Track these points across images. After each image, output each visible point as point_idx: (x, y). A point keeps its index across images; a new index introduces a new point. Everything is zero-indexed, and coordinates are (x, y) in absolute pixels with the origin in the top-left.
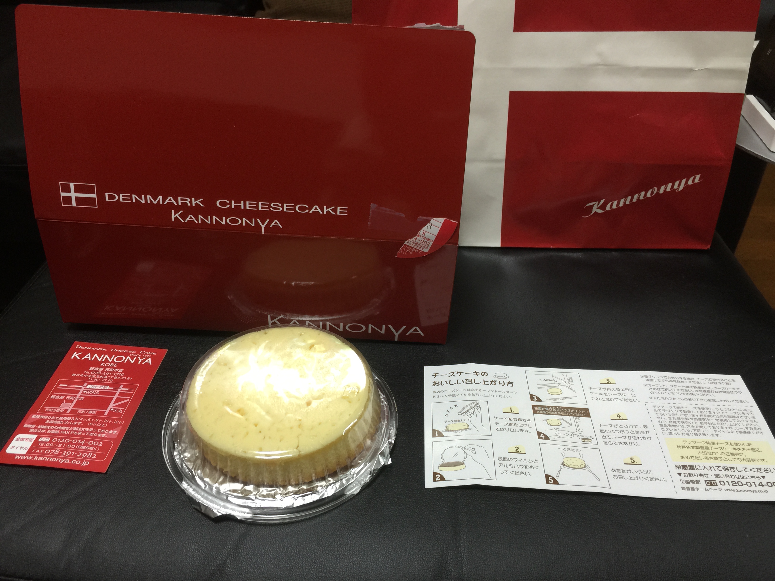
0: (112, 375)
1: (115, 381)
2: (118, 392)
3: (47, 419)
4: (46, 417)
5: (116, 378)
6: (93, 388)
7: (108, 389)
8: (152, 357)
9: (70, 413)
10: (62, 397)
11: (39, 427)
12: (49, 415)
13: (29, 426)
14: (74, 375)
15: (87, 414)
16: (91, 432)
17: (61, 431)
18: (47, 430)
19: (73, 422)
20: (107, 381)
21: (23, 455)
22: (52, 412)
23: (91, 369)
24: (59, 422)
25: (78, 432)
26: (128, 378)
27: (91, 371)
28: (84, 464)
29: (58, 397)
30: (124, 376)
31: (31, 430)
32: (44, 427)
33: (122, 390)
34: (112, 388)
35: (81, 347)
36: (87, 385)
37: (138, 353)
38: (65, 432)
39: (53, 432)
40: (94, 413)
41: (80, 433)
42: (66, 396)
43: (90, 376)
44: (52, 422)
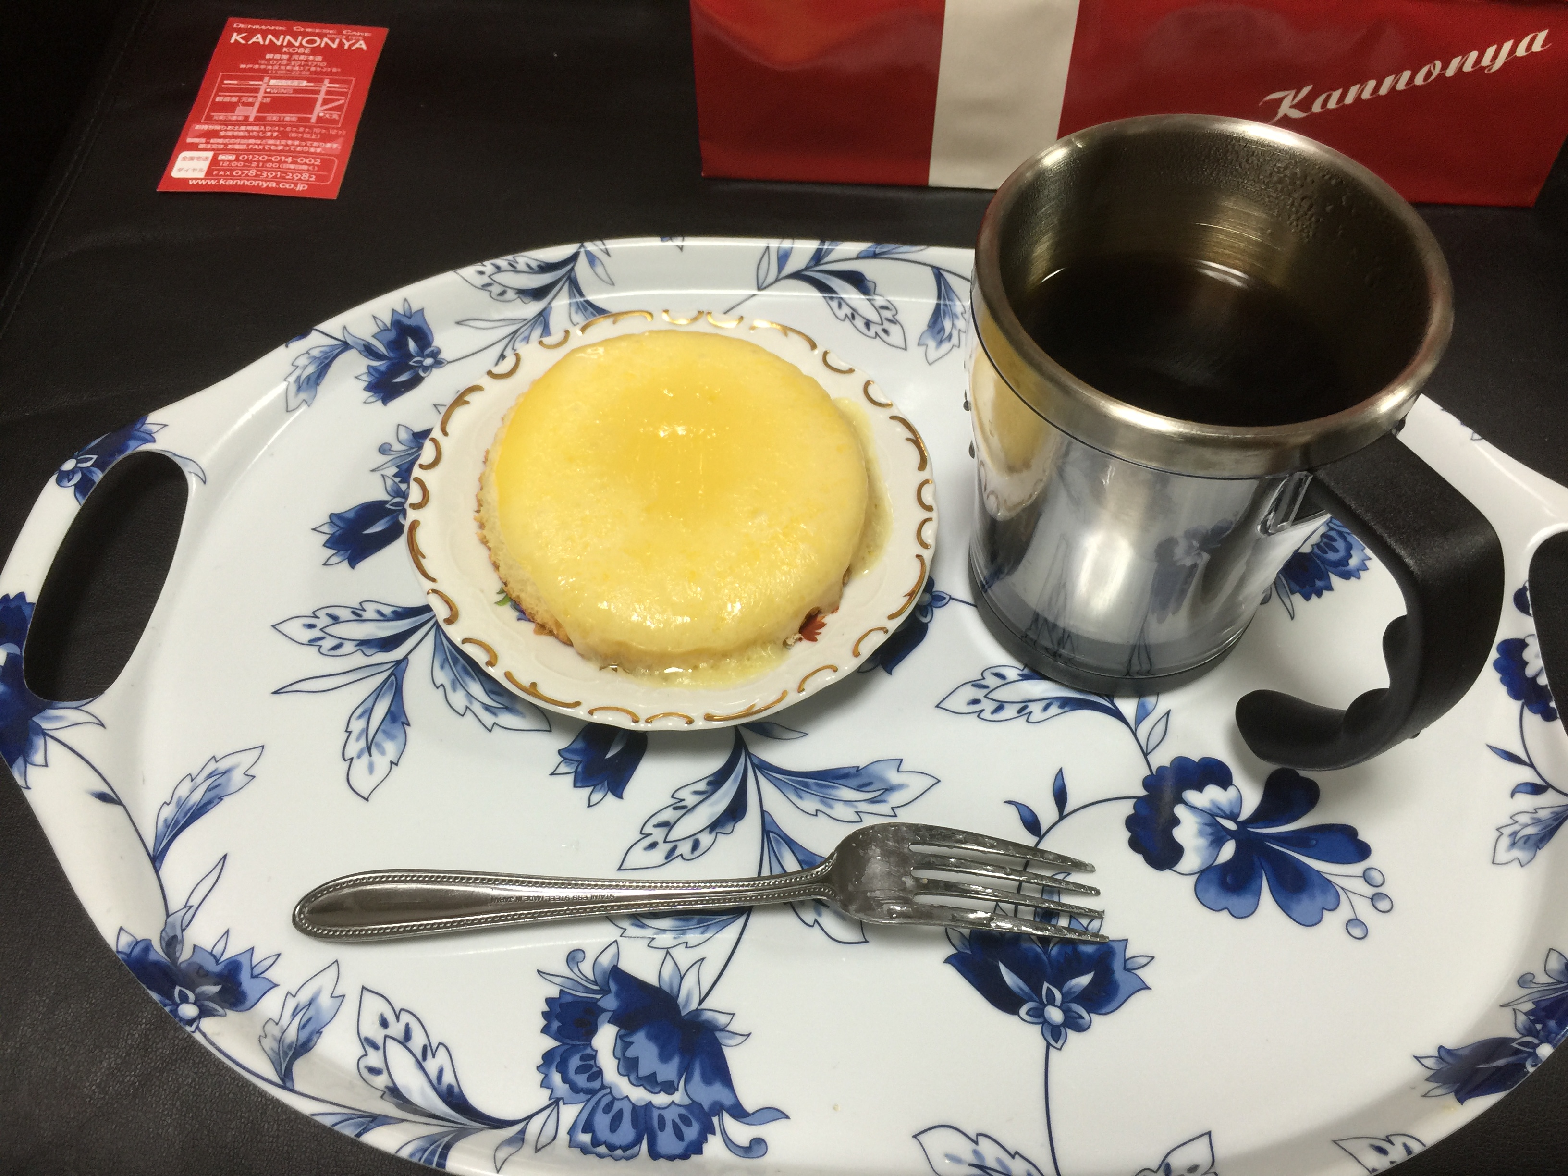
0: (307, 65)
1: (315, 73)
2: (324, 89)
3: (221, 130)
4: (218, 128)
5: (313, 69)
6: (280, 84)
7: (306, 86)
8: (366, 39)
9: (255, 121)
10: (235, 99)
11: (212, 141)
12: (221, 125)
13: (196, 140)
14: (243, 66)
15: (283, 121)
16: (298, 146)
17: (248, 145)
18: (226, 145)
19: (264, 132)
20: (300, 74)
21: (201, 179)
22: (225, 120)
23: (268, 56)
24: (241, 134)
25: (276, 145)
26: (334, 70)
27: (269, 60)
28: (300, 187)
29: (227, 99)
30: (326, 67)
31: (201, 146)
32: (221, 141)
33: (328, 87)
34: (312, 84)
35: (242, 26)
36: (269, 81)
37: (340, 33)
38: (256, 147)
39: (237, 147)
40: (294, 119)
41: (280, 148)
42: (240, 97)
43: (270, 67)
44: (230, 134)
